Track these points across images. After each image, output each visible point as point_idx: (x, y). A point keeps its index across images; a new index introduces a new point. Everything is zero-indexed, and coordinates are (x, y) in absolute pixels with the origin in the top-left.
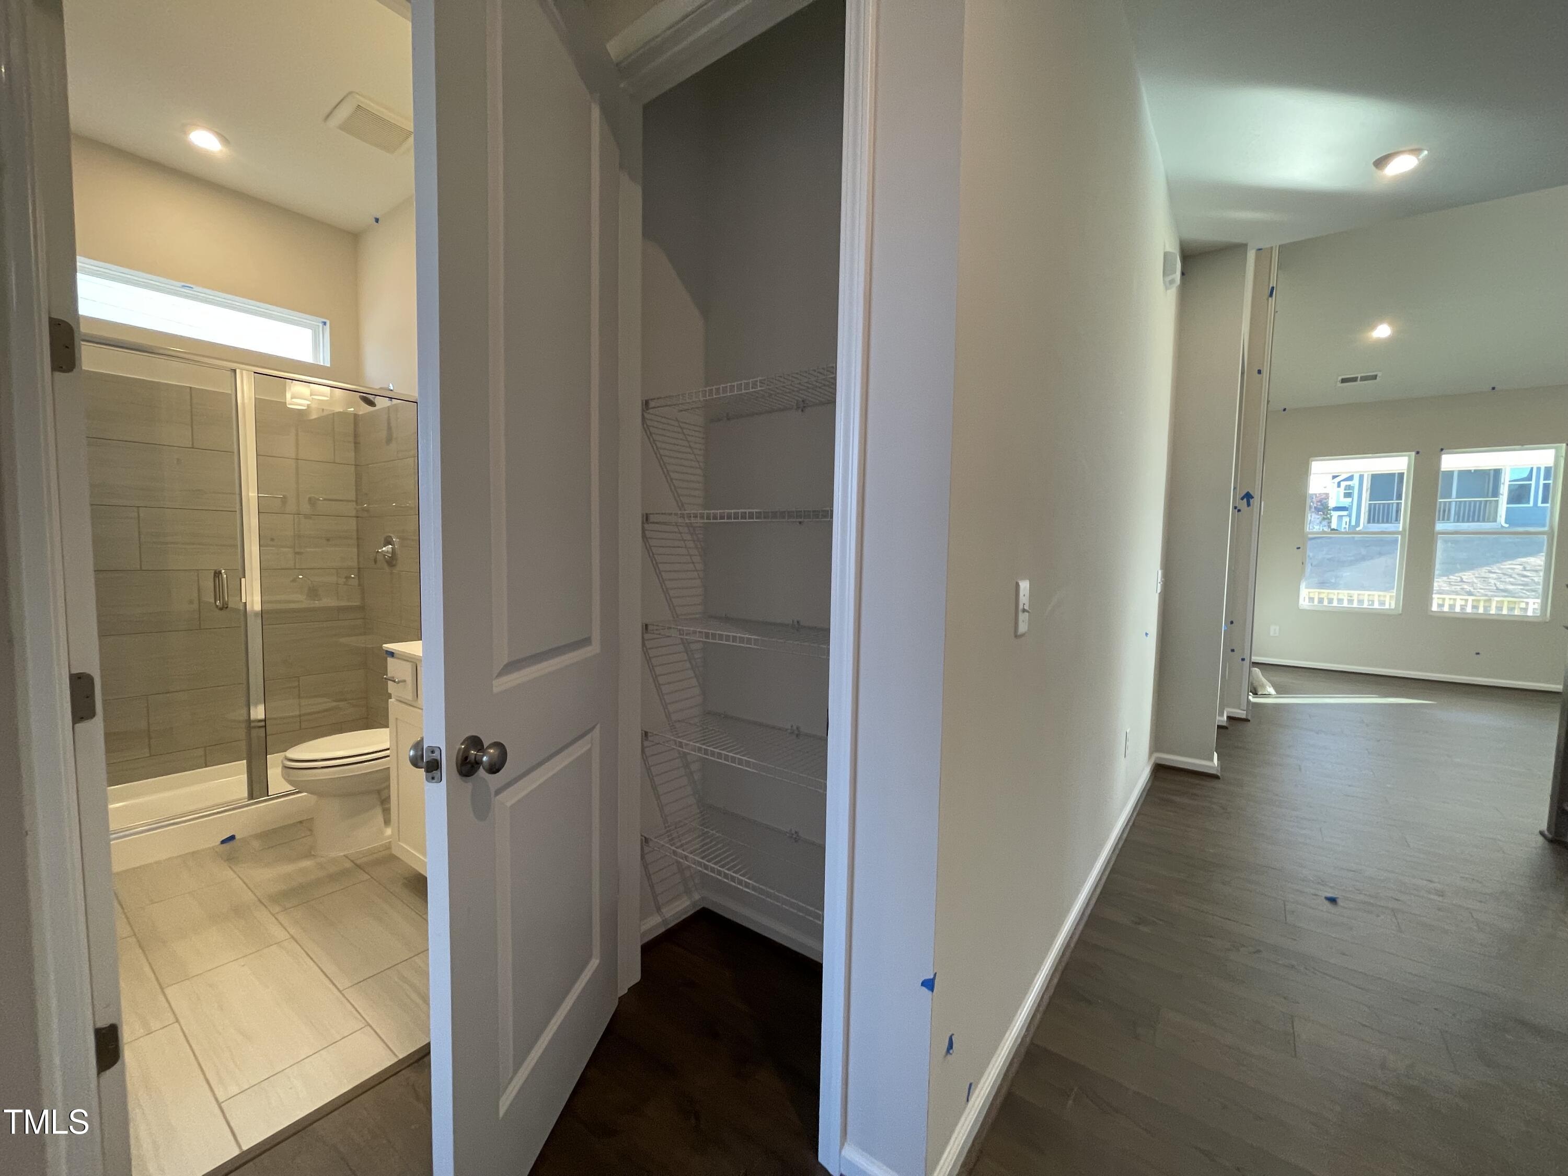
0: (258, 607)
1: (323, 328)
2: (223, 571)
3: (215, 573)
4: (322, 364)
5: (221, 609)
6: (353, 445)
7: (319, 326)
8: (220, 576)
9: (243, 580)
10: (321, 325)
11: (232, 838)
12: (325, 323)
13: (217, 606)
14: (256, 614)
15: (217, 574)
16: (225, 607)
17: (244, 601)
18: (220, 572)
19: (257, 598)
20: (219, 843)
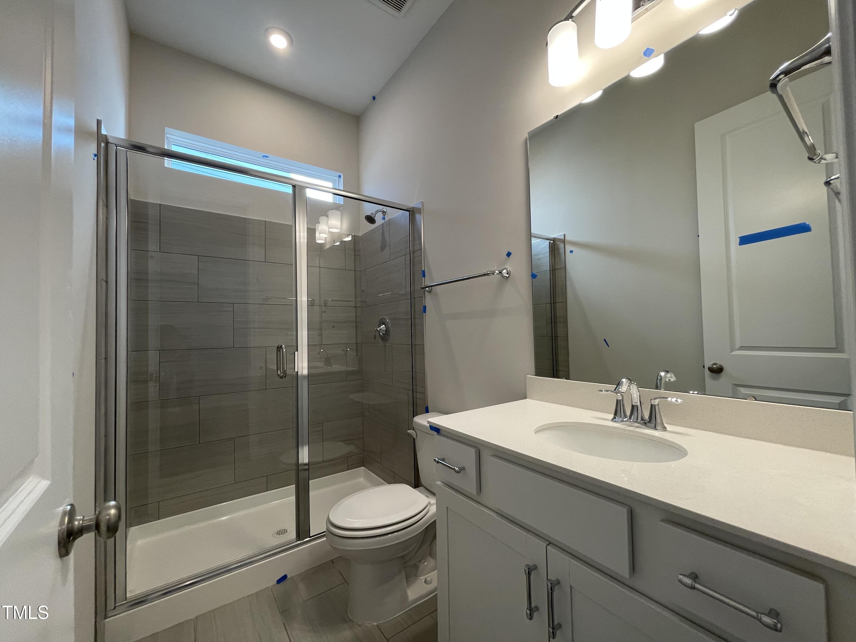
0: (305, 372)
1: (338, 179)
2: (283, 346)
3: (278, 347)
4: (338, 203)
5: (281, 378)
6: (353, 257)
7: (336, 180)
8: (281, 349)
9: (296, 353)
10: (337, 179)
11: (285, 577)
12: (340, 176)
13: (278, 375)
14: (304, 377)
15: (279, 348)
16: (284, 376)
17: (296, 370)
18: (281, 347)
19: (305, 365)
20: (276, 582)
